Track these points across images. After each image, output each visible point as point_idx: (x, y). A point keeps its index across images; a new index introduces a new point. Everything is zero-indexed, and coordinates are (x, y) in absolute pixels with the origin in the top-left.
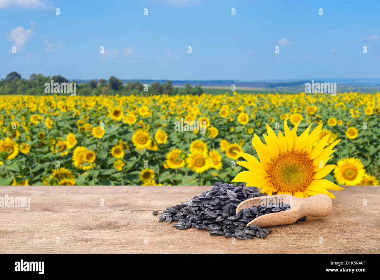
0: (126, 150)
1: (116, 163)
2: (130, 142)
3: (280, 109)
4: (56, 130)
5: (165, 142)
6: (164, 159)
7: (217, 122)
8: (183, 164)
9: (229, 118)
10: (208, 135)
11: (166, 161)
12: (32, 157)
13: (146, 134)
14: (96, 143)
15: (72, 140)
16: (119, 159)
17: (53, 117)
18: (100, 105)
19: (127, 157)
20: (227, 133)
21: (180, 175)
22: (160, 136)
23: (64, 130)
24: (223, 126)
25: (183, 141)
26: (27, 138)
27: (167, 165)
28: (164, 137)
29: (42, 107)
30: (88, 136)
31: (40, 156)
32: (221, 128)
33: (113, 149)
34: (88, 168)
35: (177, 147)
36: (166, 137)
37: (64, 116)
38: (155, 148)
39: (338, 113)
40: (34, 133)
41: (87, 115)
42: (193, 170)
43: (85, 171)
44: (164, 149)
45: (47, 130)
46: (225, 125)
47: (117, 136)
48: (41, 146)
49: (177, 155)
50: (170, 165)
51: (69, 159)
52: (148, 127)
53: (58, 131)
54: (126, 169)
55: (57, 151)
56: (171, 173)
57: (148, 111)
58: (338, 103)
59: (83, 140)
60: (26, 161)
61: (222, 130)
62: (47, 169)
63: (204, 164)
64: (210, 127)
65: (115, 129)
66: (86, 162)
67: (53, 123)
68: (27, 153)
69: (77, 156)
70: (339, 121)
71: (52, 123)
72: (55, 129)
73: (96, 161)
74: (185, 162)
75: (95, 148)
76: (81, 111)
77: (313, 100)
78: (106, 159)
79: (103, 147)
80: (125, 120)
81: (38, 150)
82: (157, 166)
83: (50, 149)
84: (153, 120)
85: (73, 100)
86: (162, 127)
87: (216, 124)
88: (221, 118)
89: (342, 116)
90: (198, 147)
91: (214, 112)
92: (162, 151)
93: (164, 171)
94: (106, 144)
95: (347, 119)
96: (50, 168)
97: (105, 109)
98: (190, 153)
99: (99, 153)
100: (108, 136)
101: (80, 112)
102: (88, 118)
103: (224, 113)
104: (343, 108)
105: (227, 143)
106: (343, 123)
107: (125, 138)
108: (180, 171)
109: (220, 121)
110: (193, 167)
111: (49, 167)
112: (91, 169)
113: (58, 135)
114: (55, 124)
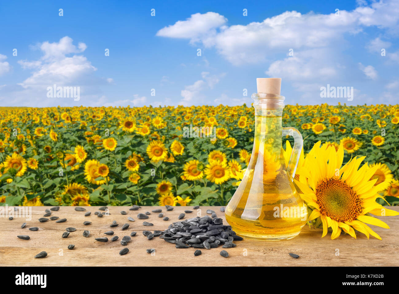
0: (141, 162)
1: (131, 176)
2: (145, 154)
3: (301, 119)
4: (62, 143)
5: (182, 153)
6: (181, 171)
7: (235, 133)
8: (201, 175)
9: (248, 128)
10: (227, 146)
11: (183, 173)
12: (42, 172)
13: (161, 145)
14: (108, 156)
15: (81, 154)
16: (134, 172)
17: (57, 129)
18: (110, 116)
19: (142, 170)
20: (246, 143)
21: (199, 186)
22: (176, 147)
23: (71, 142)
24: (242, 136)
25: (200, 152)
26: (33, 152)
27: (185, 177)
28: (181, 148)
29: (45, 118)
30: (98, 148)
31: (49, 171)
32: (240, 138)
33: (127, 161)
34: (102, 182)
35: (195, 158)
36: (183, 149)
37: (69, 128)
38: (172, 160)
39: (364, 124)
40: (39, 147)
41: (95, 126)
42: (212, 181)
43: (99, 185)
44: (181, 160)
45: (53, 143)
46: (244, 135)
47: (131, 147)
48: (49, 160)
49: (195, 166)
50: (188, 177)
51: (81, 174)
52: (163, 138)
53: (64, 144)
54: (142, 182)
55: (66, 165)
56: (189, 185)
57: (162, 122)
58: (363, 114)
59: (93, 153)
60: (36, 177)
61: (241, 140)
62: (58, 185)
63: (223, 175)
64: (228, 137)
65: (127, 140)
66: (100, 176)
67: (58, 135)
68: (36, 168)
69: (89, 170)
70: (364, 130)
71: (56, 135)
72: (61, 141)
73: (110, 175)
74: (204, 173)
75: (108, 161)
76: (88, 121)
77: (336, 111)
78: (120, 172)
79: (116, 160)
80: (138, 131)
81: (46, 164)
82: (174, 178)
83: (59, 164)
84: (168, 132)
85: (79, 111)
86: (178, 138)
87: (234, 134)
88: (239, 129)
89: (368, 126)
90: (216, 157)
91: (232, 123)
92: (179, 162)
93: (182, 183)
94: (119, 157)
95: (373, 128)
96: (62, 184)
97: (116, 120)
98: (209, 163)
99: (113, 166)
100: (120, 148)
101: (87, 123)
102: (97, 129)
103: (242, 124)
104: (369, 119)
105: (247, 153)
106: (369, 133)
107: (139, 151)
108: (198, 182)
109: (238, 131)
110: (212, 178)
111: (60, 183)
112: (105, 184)
113: (65, 148)
114: (60, 136)
